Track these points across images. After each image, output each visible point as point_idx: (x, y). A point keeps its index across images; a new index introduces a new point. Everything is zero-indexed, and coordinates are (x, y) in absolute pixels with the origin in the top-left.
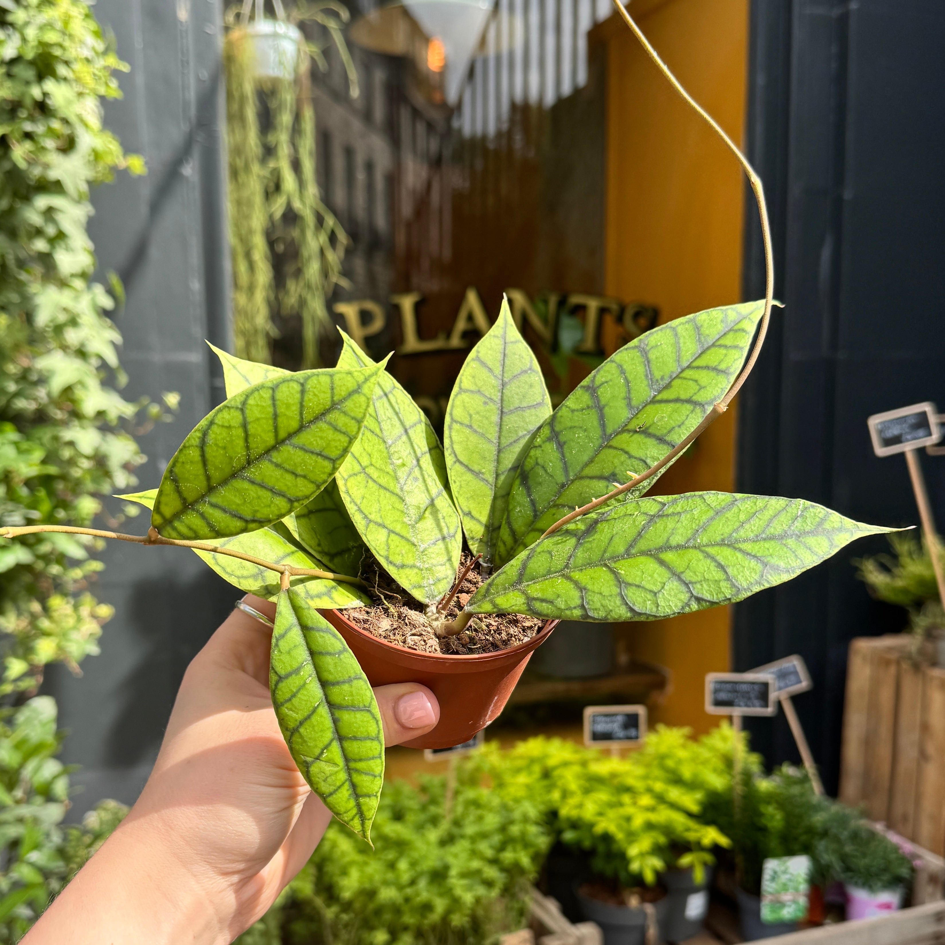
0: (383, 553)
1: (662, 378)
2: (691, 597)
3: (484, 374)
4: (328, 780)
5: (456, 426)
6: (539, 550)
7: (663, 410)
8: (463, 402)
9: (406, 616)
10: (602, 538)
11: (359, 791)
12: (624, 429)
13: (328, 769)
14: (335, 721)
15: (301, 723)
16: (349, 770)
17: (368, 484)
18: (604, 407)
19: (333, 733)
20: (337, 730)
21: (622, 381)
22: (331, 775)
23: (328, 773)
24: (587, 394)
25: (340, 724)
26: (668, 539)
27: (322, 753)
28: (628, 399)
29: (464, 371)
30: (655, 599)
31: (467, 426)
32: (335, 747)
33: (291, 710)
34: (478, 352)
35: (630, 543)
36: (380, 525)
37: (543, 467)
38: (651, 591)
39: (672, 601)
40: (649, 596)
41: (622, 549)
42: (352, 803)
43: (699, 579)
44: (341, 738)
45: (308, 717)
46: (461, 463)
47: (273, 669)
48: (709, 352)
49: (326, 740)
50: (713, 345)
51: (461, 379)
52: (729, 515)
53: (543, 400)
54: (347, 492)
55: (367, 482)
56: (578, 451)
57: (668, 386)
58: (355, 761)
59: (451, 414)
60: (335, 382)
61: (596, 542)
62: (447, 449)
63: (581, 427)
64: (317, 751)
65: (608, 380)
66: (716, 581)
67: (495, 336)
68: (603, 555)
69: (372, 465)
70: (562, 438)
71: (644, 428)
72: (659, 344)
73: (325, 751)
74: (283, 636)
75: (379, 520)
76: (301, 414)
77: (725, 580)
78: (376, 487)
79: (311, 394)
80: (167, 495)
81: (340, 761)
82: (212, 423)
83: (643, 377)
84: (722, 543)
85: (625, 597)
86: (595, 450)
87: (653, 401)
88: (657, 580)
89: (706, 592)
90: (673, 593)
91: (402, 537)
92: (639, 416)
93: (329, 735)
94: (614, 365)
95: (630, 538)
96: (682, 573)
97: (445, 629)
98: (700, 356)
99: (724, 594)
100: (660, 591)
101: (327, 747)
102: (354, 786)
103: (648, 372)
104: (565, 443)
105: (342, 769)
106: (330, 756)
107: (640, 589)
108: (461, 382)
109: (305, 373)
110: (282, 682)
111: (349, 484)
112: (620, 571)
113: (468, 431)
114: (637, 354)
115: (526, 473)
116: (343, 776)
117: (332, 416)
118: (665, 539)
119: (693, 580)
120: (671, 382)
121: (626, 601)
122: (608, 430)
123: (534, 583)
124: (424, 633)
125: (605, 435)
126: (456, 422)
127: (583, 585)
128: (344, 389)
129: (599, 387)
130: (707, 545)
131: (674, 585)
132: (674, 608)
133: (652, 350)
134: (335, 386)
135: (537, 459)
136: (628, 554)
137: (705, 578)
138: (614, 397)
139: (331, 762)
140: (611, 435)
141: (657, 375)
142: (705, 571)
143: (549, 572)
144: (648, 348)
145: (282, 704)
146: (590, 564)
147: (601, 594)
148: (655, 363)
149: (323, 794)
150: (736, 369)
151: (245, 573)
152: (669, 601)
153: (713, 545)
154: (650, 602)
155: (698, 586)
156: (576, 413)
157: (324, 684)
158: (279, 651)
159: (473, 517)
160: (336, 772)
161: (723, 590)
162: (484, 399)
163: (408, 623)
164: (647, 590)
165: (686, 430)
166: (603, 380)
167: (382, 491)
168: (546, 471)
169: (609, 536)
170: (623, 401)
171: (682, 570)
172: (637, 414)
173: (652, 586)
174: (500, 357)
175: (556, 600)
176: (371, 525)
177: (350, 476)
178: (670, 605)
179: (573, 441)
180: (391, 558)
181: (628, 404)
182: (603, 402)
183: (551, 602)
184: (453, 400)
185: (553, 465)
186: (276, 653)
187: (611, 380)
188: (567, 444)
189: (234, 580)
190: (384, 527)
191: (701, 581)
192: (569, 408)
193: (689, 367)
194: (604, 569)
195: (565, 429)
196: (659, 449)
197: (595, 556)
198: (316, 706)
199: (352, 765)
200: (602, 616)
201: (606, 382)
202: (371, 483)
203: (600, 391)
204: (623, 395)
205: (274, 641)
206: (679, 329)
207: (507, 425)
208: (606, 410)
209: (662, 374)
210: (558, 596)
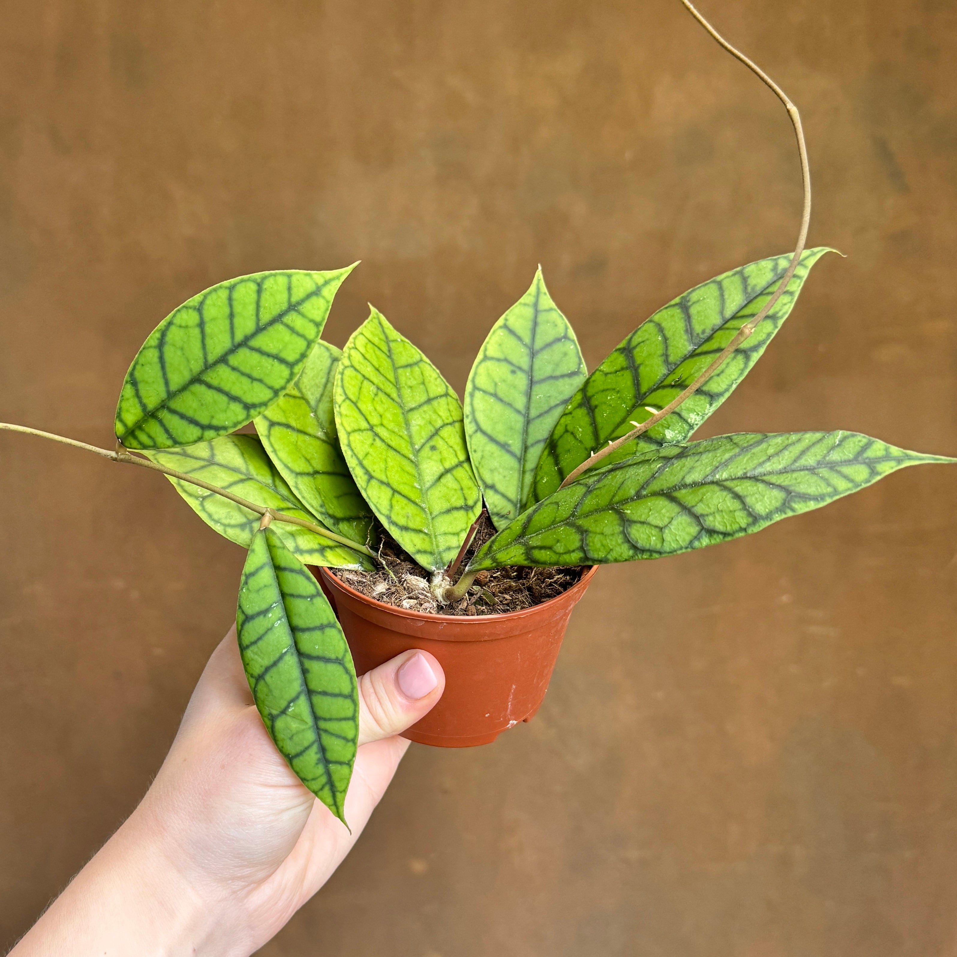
0: (385, 511)
1: (703, 332)
2: (701, 530)
3: (512, 341)
4: (294, 738)
5: (478, 394)
6: (546, 503)
7: (702, 361)
8: (488, 370)
9: (405, 580)
10: (613, 484)
11: (329, 756)
12: (660, 386)
13: (295, 725)
14: (304, 672)
15: (267, 669)
16: (318, 730)
17: (375, 443)
18: (639, 366)
19: (302, 685)
20: (306, 682)
21: (660, 339)
22: (297, 733)
23: (294, 731)
24: (623, 355)
25: (309, 676)
26: (683, 478)
27: (288, 707)
28: (666, 356)
29: (490, 338)
30: (660, 534)
31: (491, 394)
32: (303, 701)
33: (256, 654)
34: (506, 320)
35: (642, 484)
36: (382, 482)
37: (572, 433)
38: (656, 527)
39: (680, 535)
40: (654, 532)
41: (632, 492)
42: (320, 770)
43: (712, 510)
44: (310, 693)
45: (275, 664)
46: (484, 433)
47: (240, 607)
48: (755, 301)
49: (293, 693)
50: (761, 294)
51: (486, 346)
52: (756, 450)
53: (579, 368)
54: (349, 445)
55: (374, 440)
56: (609, 413)
57: (709, 338)
58: (325, 720)
59: (473, 381)
60: (292, 282)
61: (606, 488)
62: (467, 416)
63: (614, 389)
64: (284, 704)
65: (644, 339)
66: (731, 511)
67: (525, 304)
68: (612, 500)
69: (382, 425)
70: (594, 402)
71: (679, 382)
72: (701, 299)
73: (292, 704)
74: (252, 574)
75: (384, 479)
76: (257, 315)
77: (740, 510)
78: (384, 446)
79: (268, 293)
80: (128, 399)
81: (309, 720)
82: (170, 324)
83: (682, 332)
84: (745, 477)
85: (627, 535)
86: (628, 410)
87: (693, 355)
88: (664, 516)
89: (719, 523)
90: (681, 527)
91: (409, 499)
92: (676, 371)
93: (296, 686)
94: (651, 325)
95: (642, 481)
96: (693, 507)
97: (446, 594)
98: (746, 306)
99: (739, 524)
100: (667, 526)
101: (294, 700)
102: (323, 750)
103: (688, 327)
104: (596, 407)
105: (310, 728)
106: (297, 710)
107: (645, 526)
108: (486, 350)
109: (263, 274)
110: (249, 622)
111: (351, 438)
112: (626, 511)
113: (492, 400)
114: (677, 311)
115: (555, 441)
116: (310, 736)
117: (289, 319)
118: (681, 477)
119: (704, 512)
120: (713, 334)
121: (628, 539)
122: (642, 389)
123: (536, 535)
124: (421, 596)
125: (639, 394)
126: (479, 389)
127: (585, 528)
128: (302, 290)
129: (635, 348)
130: (726, 480)
131: (684, 519)
132: (681, 543)
133: (694, 305)
134: (293, 286)
135: (566, 426)
136: (639, 496)
137: (718, 509)
138: (650, 355)
139: (296, 717)
140: (645, 394)
141: (698, 328)
142: (719, 503)
143: (554, 522)
144: (690, 304)
145: (248, 647)
146: (598, 510)
147: (602, 534)
148: (696, 317)
149: (289, 754)
150: (785, 313)
151: (233, 522)
152: (676, 535)
153: (733, 479)
154: (654, 538)
155: (711, 518)
156: (609, 376)
157: (294, 629)
158: (248, 589)
159: (496, 491)
160: (303, 730)
161: (737, 520)
162: (512, 368)
163: (406, 588)
164: (652, 525)
165: (726, 378)
166: (640, 340)
167: (391, 453)
168: (575, 437)
169: (621, 480)
170: (659, 359)
171: (693, 504)
172: (674, 370)
173: (658, 522)
174: (530, 325)
175: (555, 546)
176: (374, 482)
177: (354, 431)
178: (677, 540)
179: (605, 403)
180: (394, 518)
181: (664, 361)
182: (638, 361)
183: (550, 548)
184: (477, 367)
185: (583, 431)
186: (244, 591)
187: (648, 339)
188: (598, 408)
189: (219, 528)
190: (388, 485)
191: (714, 513)
192: (603, 371)
193: (734, 317)
194: (610, 512)
195: (597, 393)
196: (696, 401)
197: (603, 501)
198: (283, 652)
199: (322, 724)
200: (602, 557)
201: (643, 342)
202: (378, 442)
203: (636, 352)
204: (660, 352)
205: (243, 578)
206: (725, 284)
207: (537, 395)
208: (642, 370)
209: (702, 327)
210: (558, 541)
